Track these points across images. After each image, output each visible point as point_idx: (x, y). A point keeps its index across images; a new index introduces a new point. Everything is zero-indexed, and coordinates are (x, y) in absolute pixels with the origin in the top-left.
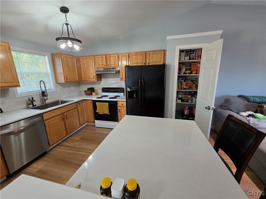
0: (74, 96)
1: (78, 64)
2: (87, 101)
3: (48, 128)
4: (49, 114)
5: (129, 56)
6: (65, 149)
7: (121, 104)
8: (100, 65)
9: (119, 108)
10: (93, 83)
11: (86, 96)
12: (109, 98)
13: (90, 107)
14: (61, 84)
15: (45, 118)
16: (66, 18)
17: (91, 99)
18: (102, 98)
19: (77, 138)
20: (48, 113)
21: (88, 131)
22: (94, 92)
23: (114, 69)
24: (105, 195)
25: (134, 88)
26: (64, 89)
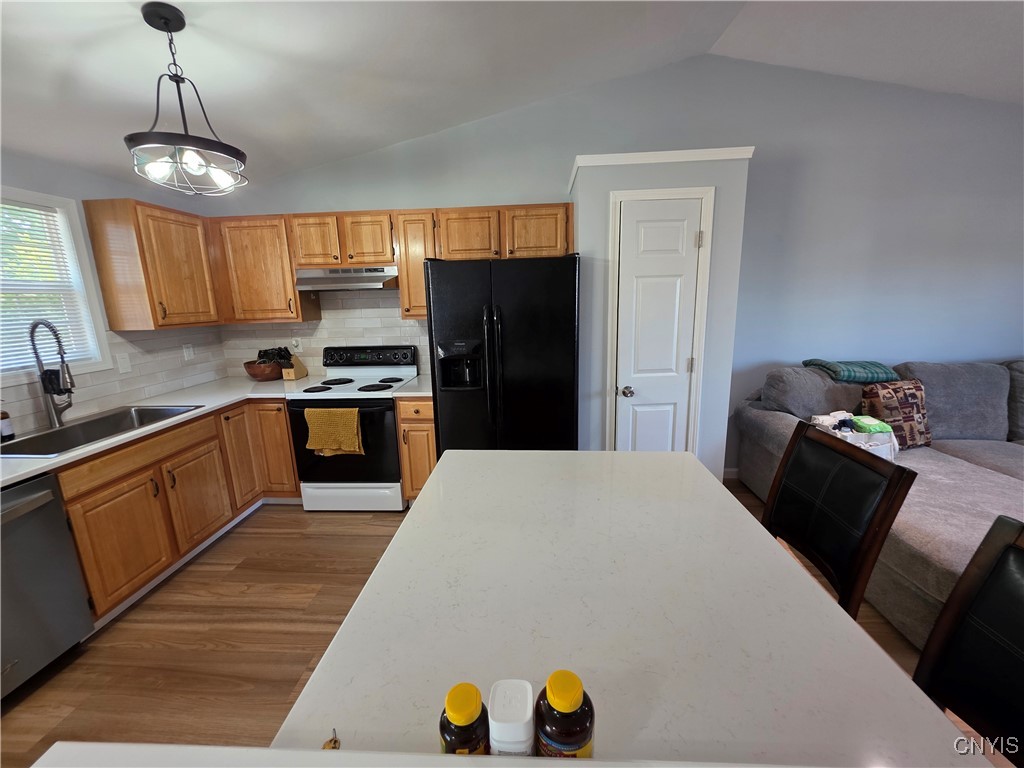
0: (197, 388)
1: (212, 250)
2: (261, 406)
3: (86, 536)
4: (91, 470)
5: (435, 221)
6: (173, 622)
7: (413, 410)
8: (315, 256)
9: (403, 427)
10: (285, 329)
11: (253, 383)
12: (360, 390)
13: (278, 430)
14: (133, 337)
15: (68, 492)
16: (173, 54)
17: (281, 396)
18: (330, 388)
19: (225, 564)
20: (85, 467)
21: (273, 531)
22: (292, 366)
23: (376, 270)
24: (467, 751)
25: (460, 346)
26: (149, 358)
